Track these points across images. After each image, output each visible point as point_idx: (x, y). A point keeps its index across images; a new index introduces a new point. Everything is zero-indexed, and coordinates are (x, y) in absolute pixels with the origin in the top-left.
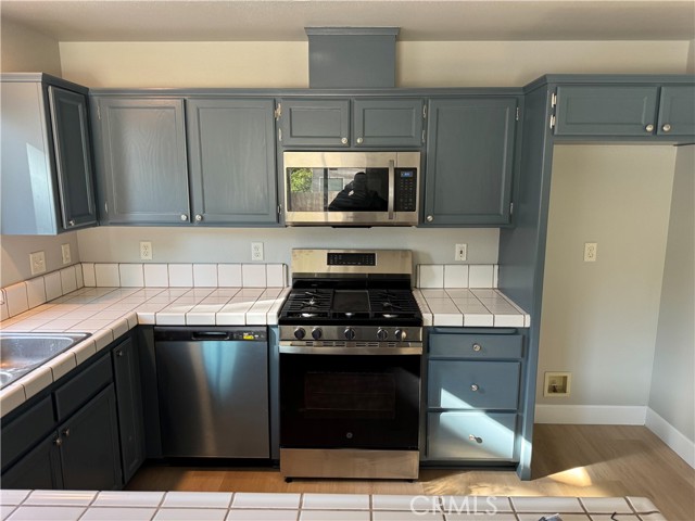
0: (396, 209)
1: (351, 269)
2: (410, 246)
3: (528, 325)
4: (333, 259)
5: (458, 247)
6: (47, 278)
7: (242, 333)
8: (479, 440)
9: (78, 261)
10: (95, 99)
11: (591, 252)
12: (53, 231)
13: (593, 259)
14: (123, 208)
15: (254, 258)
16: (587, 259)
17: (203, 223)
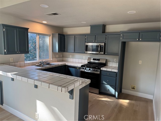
0: (100, 51)
1: (97, 61)
2: (107, 58)
3: (117, 72)
4: (94, 59)
5: (115, 59)
6: (58, 58)
7: (77, 67)
8: (109, 90)
9: (63, 57)
10: (65, 36)
11: (140, 62)
12: (58, 52)
13: (141, 64)
14: (67, 50)
15: (84, 59)
16: (139, 64)
17: (76, 52)
